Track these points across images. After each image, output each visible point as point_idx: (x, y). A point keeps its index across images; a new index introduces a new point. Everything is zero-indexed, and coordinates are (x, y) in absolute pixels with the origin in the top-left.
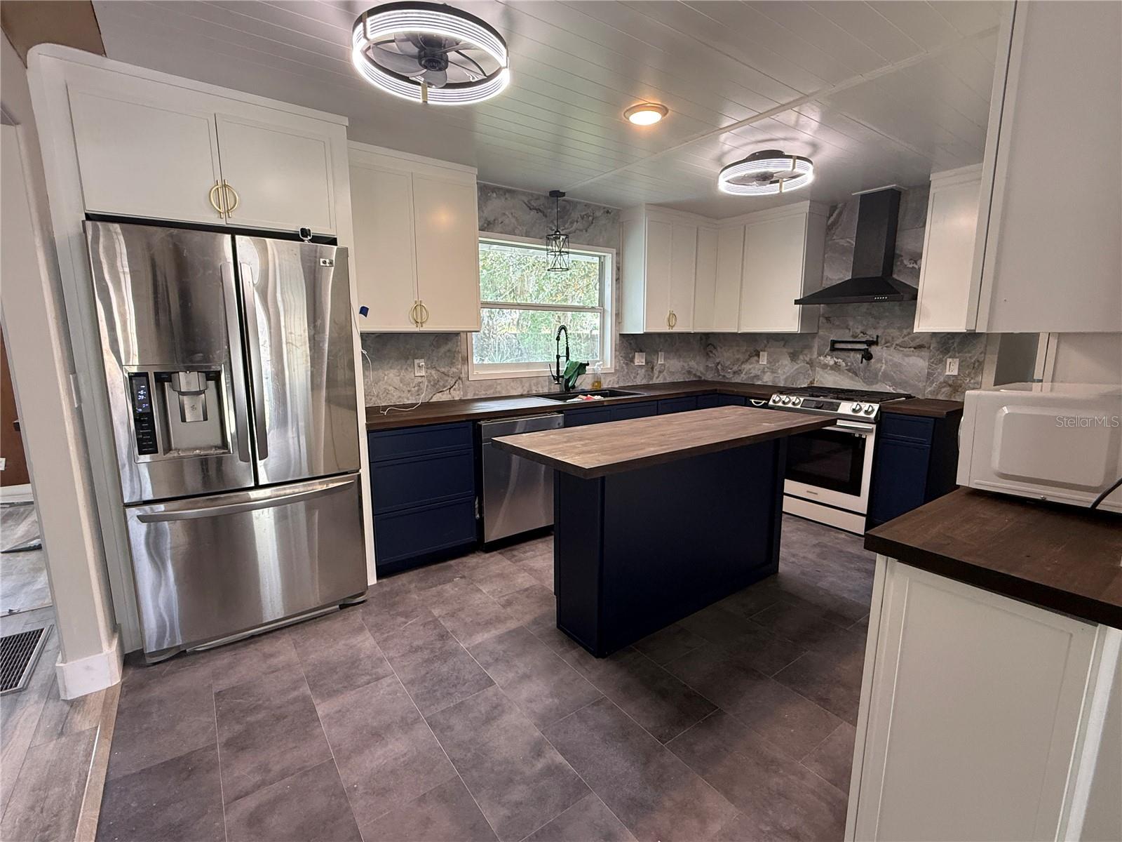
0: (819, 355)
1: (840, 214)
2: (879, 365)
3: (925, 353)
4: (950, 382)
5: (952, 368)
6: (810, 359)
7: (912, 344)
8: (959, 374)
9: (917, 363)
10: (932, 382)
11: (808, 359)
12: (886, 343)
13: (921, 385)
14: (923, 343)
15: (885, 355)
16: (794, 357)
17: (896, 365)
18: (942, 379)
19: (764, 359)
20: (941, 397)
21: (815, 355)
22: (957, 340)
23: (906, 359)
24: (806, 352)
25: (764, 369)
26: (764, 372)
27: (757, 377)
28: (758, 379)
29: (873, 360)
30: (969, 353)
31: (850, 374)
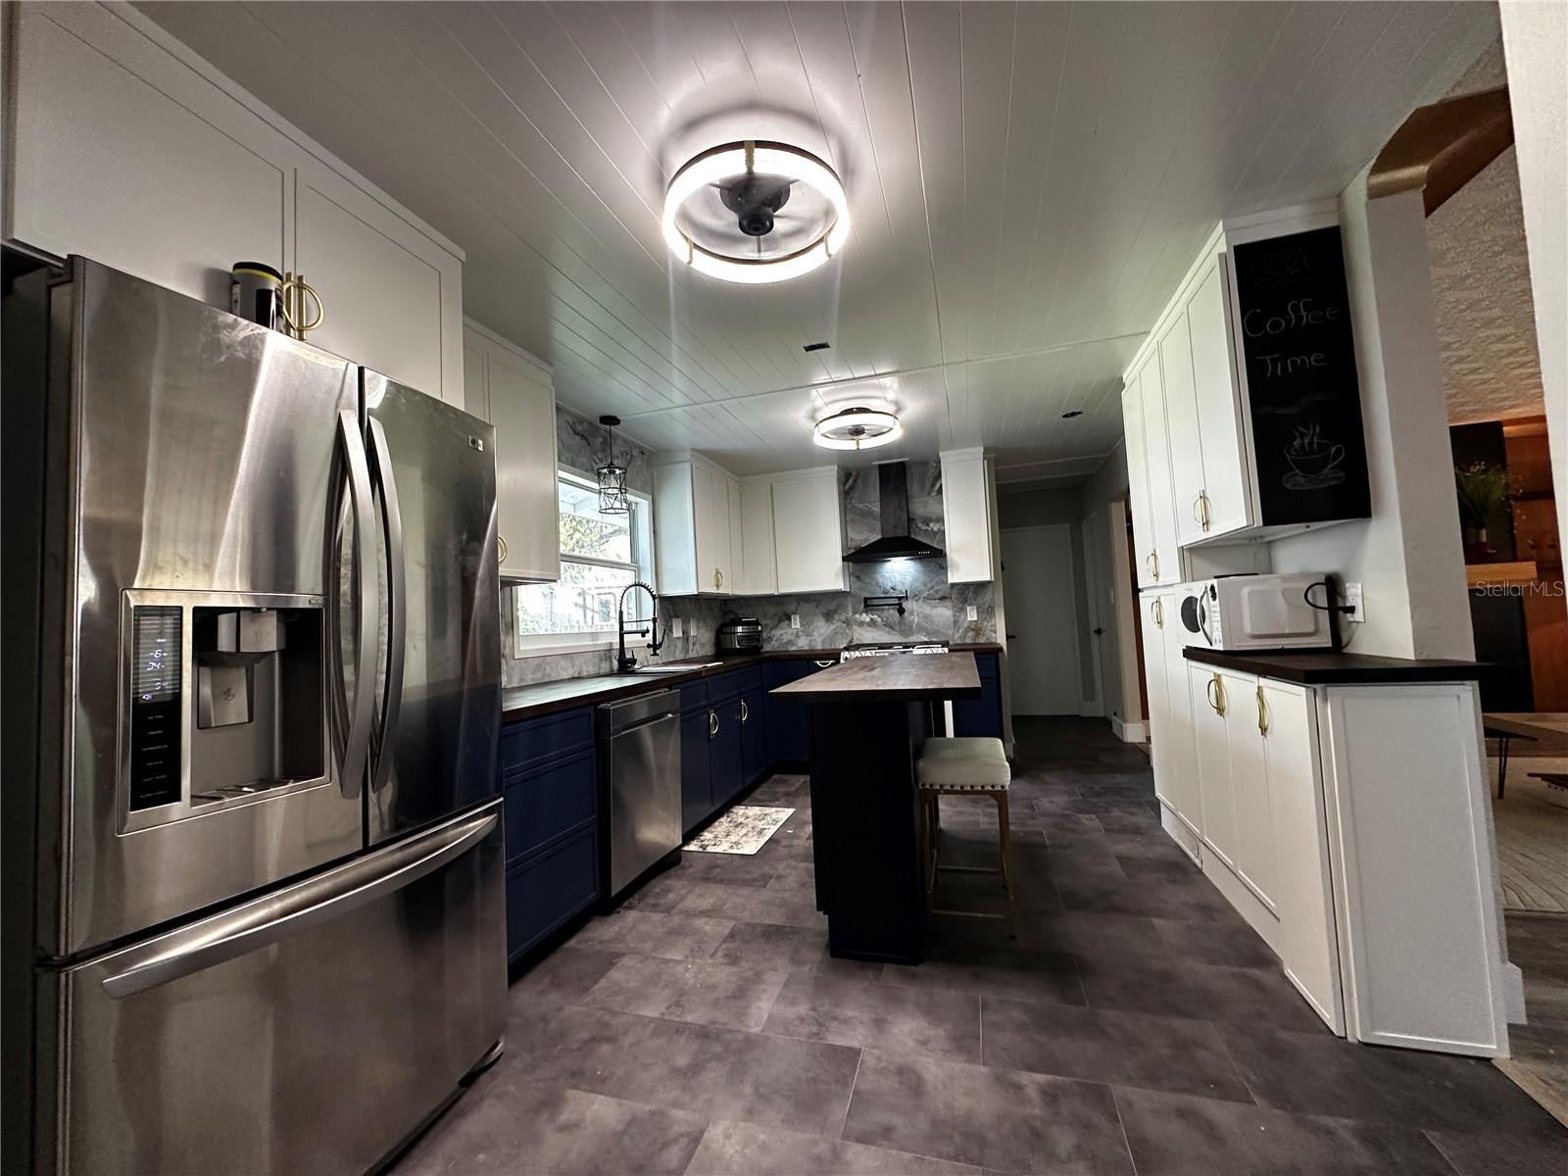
0: (855, 613)
2: (912, 617)
3: (948, 603)
4: (973, 627)
5: (972, 615)
6: (847, 618)
7: (937, 596)
8: (978, 619)
9: (943, 613)
10: (959, 628)
11: (844, 619)
12: (915, 596)
13: (950, 632)
14: (953, 593)
15: (915, 608)
16: (829, 616)
17: (926, 617)
18: (966, 625)
19: (796, 623)
21: (850, 614)
22: (971, 589)
23: (935, 610)
24: (840, 611)
25: (797, 633)
26: (797, 636)
27: (790, 642)
28: (793, 645)
29: (906, 614)
30: (982, 599)
31: (887, 629)
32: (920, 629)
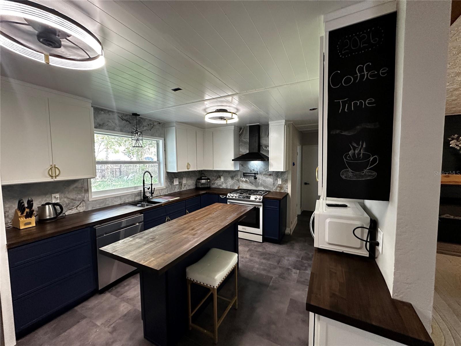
0: (241, 177)
1: (243, 131)
2: (259, 181)
3: (272, 177)
4: (280, 186)
5: (280, 182)
7: (268, 174)
8: (282, 184)
9: (270, 180)
10: (275, 186)
11: (237, 179)
12: (261, 173)
13: (272, 187)
14: (271, 174)
15: (260, 177)
16: (232, 178)
17: (264, 181)
18: (277, 185)
20: (278, 191)
21: (239, 178)
22: (280, 173)
23: (267, 179)
24: (236, 176)
26: (223, 184)
29: (257, 179)
31: (251, 184)
32: (262, 185)
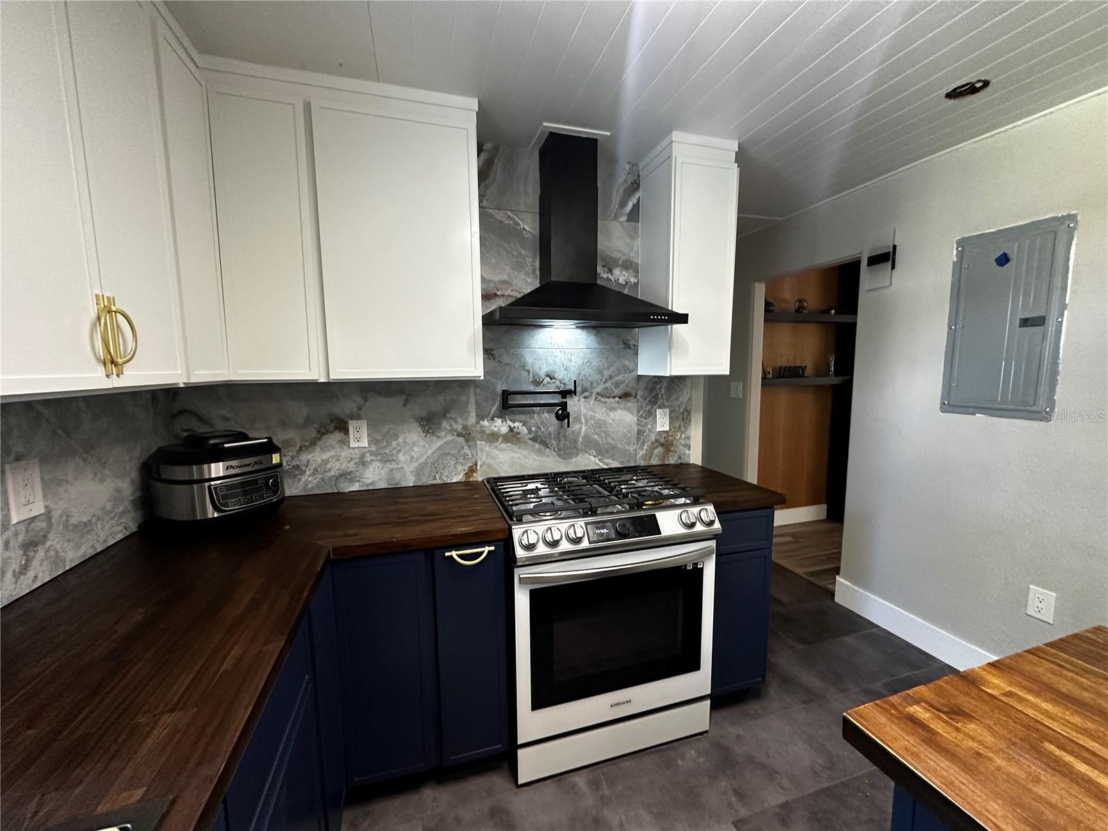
0: (481, 417)
2: (578, 426)
3: (631, 404)
4: (662, 440)
5: (662, 422)
6: (465, 427)
7: (617, 392)
8: (670, 429)
9: (623, 418)
10: (643, 443)
11: (459, 428)
12: (583, 391)
13: (631, 448)
14: (627, 389)
15: (583, 410)
17: (599, 425)
18: (653, 438)
19: (360, 438)
21: (472, 419)
23: (612, 414)
24: (452, 414)
25: (363, 456)
26: (363, 463)
27: (345, 475)
28: (352, 481)
29: (569, 420)
30: (677, 399)
31: (537, 446)
32: (590, 444)
